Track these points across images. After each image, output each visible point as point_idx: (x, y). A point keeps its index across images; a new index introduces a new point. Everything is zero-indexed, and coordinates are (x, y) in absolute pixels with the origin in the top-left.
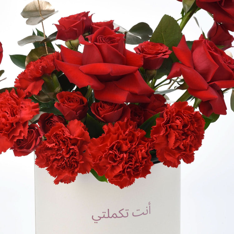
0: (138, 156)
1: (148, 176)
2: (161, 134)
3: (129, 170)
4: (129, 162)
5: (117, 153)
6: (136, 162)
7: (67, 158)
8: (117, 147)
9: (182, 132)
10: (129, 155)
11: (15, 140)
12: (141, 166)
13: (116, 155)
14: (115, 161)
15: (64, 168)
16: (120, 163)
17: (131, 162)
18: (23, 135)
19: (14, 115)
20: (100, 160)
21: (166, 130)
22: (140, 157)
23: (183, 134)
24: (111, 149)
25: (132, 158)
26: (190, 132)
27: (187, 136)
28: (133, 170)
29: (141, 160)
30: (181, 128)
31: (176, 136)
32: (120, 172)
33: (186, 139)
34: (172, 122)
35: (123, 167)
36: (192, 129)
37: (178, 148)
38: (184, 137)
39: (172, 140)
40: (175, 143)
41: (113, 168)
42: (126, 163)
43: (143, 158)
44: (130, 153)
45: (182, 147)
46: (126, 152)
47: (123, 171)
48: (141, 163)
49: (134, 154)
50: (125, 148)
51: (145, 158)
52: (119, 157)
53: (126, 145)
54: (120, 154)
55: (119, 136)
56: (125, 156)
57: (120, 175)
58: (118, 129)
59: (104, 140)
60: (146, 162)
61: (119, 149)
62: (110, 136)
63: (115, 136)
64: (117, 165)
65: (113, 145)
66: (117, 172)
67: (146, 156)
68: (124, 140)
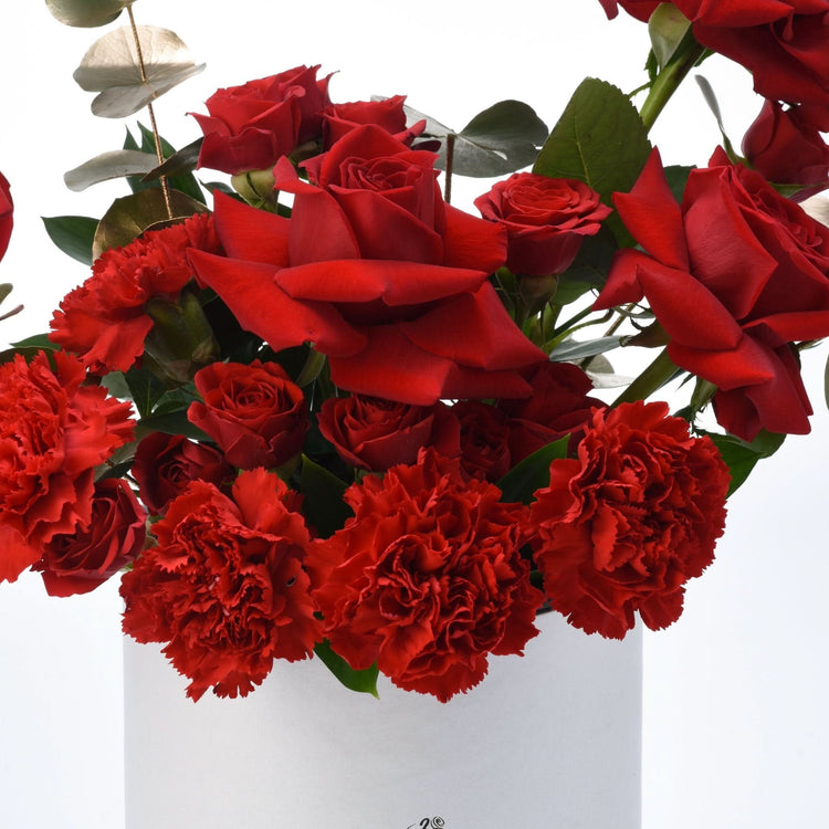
0: (485, 579)
1: (531, 645)
2: (568, 520)
3: (458, 634)
4: (453, 605)
5: (406, 581)
6: (479, 602)
7: (231, 609)
8: (403, 562)
9: (642, 512)
10: (451, 582)
11: (48, 539)
12: (500, 614)
13: (403, 591)
14: (404, 612)
15: (221, 646)
16: (423, 614)
17: (463, 603)
18: (74, 518)
19: (44, 448)
20: (351, 614)
21: (586, 506)
22: (492, 581)
23: (646, 521)
24: (385, 570)
25: (463, 588)
26: (670, 514)
27: (663, 525)
28: (474, 632)
29: (495, 591)
30: (641, 499)
31: (619, 526)
32: (429, 646)
33: (658, 537)
34: (608, 477)
35: (435, 629)
36: (680, 502)
37: (627, 571)
38: (650, 531)
39: (606, 543)
40: (617, 552)
41: (402, 636)
42: (445, 612)
43: (503, 583)
44: (453, 573)
45: (639, 566)
46: (438, 573)
47: (440, 642)
48: (497, 604)
49: (467, 573)
50: (432, 559)
51: (511, 582)
52: (416, 596)
53: (437, 546)
54: (418, 584)
55: (404, 519)
56: (437, 587)
57: (430, 658)
58: (400, 497)
59: (355, 540)
60: (514, 595)
61: (414, 564)
62: (374, 522)
63: (394, 520)
64: (417, 625)
65: (391, 556)
66: (416, 647)
67: (512, 574)
68: (425, 529)
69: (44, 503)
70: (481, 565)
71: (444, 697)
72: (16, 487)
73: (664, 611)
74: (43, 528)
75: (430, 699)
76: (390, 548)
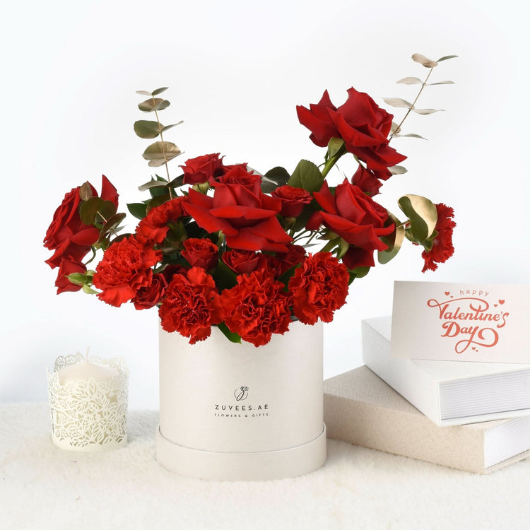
0: (276, 311)
1: (286, 333)
2: (301, 286)
3: (265, 326)
4: (265, 317)
5: (252, 307)
6: (273, 318)
7: (195, 309)
8: (252, 300)
9: (324, 285)
10: (266, 310)
11: (138, 288)
12: (279, 323)
13: (250, 309)
14: (249, 316)
15: (194, 322)
16: (255, 318)
17: (268, 317)
18: (147, 283)
19: (135, 261)
20: (233, 313)
21: (307, 282)
22: (278, 312)
23: (325, 288)
24: (246, 301)
25: (269, 312)
26: (333, 286)
27: (330, 290)
28: (270, 327)
29: (279, 315)
30: (323, 280)
31: (317, 289)
32: (255, 328)
33: (329, 293)
34: (314, 273)
35: (258, 323)
36: (336, 283)
37: (319, 304)
38: (326, 291)
39: (312, 294)
40: (316, 297)
41: (247, 323)
42: (262, 319)
43: (281, 314)
44: (267, 308)
45: (323, 302)
46: (262, 306)
47: (259, 327)
48: (279, 320)
49: (271, 308)
50: (261, 301)
51: (283, 314)
52: (254, 311)
53: (263, 297)
54: (256, 308)
55: (254, 287)
56: (261, 310)
57: (254, 332)
58: (254, 280)
59: (238, 291)
60: (284, 318)
61: (255, 302)
62: (245, 287)
63: (250, 287)
64: (252, 321)
65: (248, 298)
66: (251, 328)
67: (284, 311)
68: (261, 292)
69: (137, 277)
70: (275, 307)
71: (257, 345)
72: (128, 272)
73: (328, 318)
74: (137, 285)
75: (252, 345)
76: (249, 295)
